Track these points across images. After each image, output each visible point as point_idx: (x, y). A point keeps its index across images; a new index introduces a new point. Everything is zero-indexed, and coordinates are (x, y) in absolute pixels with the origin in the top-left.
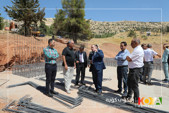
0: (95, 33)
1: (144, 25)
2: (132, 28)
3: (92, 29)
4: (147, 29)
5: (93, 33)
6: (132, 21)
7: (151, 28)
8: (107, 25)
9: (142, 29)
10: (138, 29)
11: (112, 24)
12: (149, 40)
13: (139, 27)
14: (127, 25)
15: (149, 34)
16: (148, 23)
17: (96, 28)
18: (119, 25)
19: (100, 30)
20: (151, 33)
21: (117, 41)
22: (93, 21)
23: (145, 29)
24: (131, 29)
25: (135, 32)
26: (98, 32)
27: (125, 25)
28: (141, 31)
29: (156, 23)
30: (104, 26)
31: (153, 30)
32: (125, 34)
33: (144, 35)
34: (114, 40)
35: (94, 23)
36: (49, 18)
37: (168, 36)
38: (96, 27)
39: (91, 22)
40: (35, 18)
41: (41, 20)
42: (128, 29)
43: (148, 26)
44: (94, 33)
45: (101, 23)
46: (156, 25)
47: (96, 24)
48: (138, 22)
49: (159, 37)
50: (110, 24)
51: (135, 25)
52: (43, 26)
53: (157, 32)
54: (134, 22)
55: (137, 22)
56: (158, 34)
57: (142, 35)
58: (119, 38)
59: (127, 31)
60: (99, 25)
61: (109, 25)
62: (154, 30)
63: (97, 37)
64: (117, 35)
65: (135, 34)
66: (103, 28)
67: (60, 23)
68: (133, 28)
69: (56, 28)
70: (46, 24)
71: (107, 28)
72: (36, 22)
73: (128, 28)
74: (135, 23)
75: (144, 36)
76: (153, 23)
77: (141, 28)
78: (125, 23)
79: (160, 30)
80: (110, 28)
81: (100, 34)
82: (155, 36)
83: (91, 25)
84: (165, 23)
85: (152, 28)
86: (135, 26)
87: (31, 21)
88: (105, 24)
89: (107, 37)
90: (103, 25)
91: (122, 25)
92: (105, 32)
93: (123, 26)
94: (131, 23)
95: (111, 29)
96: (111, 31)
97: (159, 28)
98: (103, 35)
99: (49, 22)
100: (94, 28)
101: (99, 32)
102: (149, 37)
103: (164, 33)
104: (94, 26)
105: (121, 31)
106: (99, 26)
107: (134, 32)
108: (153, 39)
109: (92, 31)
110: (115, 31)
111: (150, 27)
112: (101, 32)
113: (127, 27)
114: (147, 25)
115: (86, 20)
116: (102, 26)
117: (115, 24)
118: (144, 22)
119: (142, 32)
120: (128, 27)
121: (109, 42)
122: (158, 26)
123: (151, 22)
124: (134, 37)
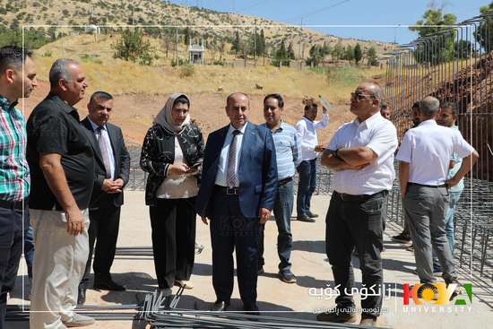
1: (173, 16)
2: (124, 20)
7: (198, 30)
10: (151, 32)
12: (201, 78)
13: (155, 21)
14: (102, 5)
15: (196, 56)
16: (187, 11)
20: (206, 55)
24: (120, 22)
25: (145, 39)
29: (214, 13)
32: (104, 45)
37: (259, 69)
42: (110, 25)
43: (187, 21)
46: (215, 23)
49: (232, 69)
51: (138, 10)
57: (170, 55)
62: (209, 40)
64: (62, 43)
65: (146, 48)
68: (131, 21)
73: (111, 18)
76: (205, 13)
77: (160, 26)
80: (24, 5)
82: (219, 67)
84: (244, 19)
85: (202, 32)
86: (136, 14)
95: (29, 10)
96: (29, 20)
97: (222, 35)
102: (198, 67)
103: (243, 57)
108: (213, 75)
110: (49, 22)
111: (194, 29)
113: (103, 11)
114: (184, 18)
118: (173, 5)
119: (170, 46)
120: (107, 15)
122: (221, 28)
123: (198, 10)
124: (141, 63)
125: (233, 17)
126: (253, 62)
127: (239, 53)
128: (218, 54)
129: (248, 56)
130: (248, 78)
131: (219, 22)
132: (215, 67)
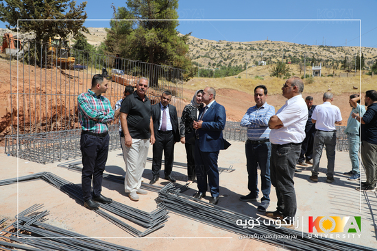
0: (200, 66)
1: (308, 52)
2: (281, 57)
3: (194, 56)
4: (313, 61)
5: (195, 66)
6: (281, 42)
7: (323, 58)
8: (227, 48)
9: (303, 61)
10: (294, 61)
11: (237, 47)
12: (318, 84)
13: (297, 56)
14: (270, 51)
15: (317, 73)
16: (316, 49)
17: (203, 55)
18: (253, 49)
19: (212, 59)
20: (323, 70)
21: (249, 86)
22: (196, 39)
23: (310, 60)
24: (278, 58)
25: (287, 65)
26: (207, 65)
27: (266, 49)
28: (300, 65)
29: (332, 47)
30: (219, 50)
31: (325, 63)
32: (267, 70)
33: (306, 73)
34: (241, 82)
35: (199, 43)
36: (97, 29)
37: (357, 77)
38: (203, 53)
39: (191, 41)
40: (63, 27)
41: (76, 32)
42: (273, 60)
43: (316, 54)
44: (197, 65)
45: (213, 45)
46: (334, 53)
47: (202, 46)
48: (295, 45)
49: (339, 79)
50: (233, 46)
51: (288, 51)
52: (81, 46)
53: (336, 68)
54: (286, 44)
55: (292, 43)
56: (338, 72)
57: (302, 73)
58: (253, 77)
59: (270, 63)
60: (209, 48)
61: (232, 48)
62: (329, 63)
63: (205, 74)
64: (249, 71)
65: (287, 70)
66: (218, 55)
67: (120, 41)
68: (285, 57)
69: (111, 50)
70: (88, 42)
71: (227, 55)
72: (63, 35)
73: (274, 57)
74: (288, 47)
75: (307, 76)
76: (327, 48)
77: (300, 58)
78: (266, 46)
79: (340, 64)
80: (234, 56)
81: (211, 68)
82: (330, 77)
83: (190, 46)
84: (353, 49)
86: (287, 53)
87: (52, 33)
88: (222, 46)
89: (227, 75)
90: (218, 48)
91: (261, 49)
92: (222, 64)
93: (262, 52)
94: (280, 47)
95: (236, 58)
96: (236, 62)
97: (338, 60)
98: (216, 71)
99: (96, 37)
100: (197, 55)
101: (209, 63)
102: (317, 79)
103: (348, 71)
104: (199, 49)
105: (257, 64)
106: (208, 51)
107: (284, 67)
108: (325, 82)
109: (193, 61)
110: (244, 62)
111: (320, 57)
112: (214, 65)
113: (270, 54)
114: (314, 52)
115: (181, 35)
116: (217, 52)
117: (244, 47)
118: (308, 46)
119: (303, 68)
120: (272, 55)
121: (231, 87)
122: (338, 55)
123: (323, 47)
124: (284, 78)
125: (346, 48)
126: (353, 74)
127: (347, 69)
128: (332, 70)
129: (352, 70)
130: (348, 83)
131: (336, 52)
132: (328, 78)
